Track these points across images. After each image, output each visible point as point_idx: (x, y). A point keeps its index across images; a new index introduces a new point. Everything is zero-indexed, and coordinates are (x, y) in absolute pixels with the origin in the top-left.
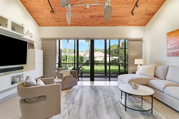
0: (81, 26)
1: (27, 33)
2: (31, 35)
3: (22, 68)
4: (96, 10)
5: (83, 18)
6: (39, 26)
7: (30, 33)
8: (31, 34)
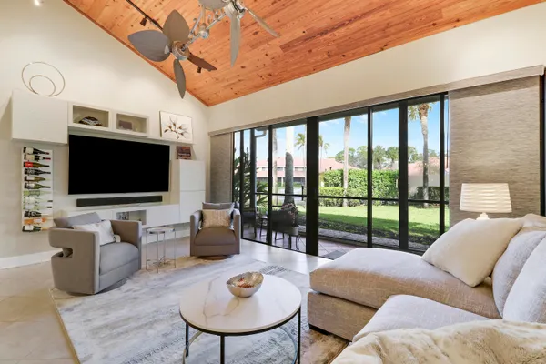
0: (281, 82)
1: (170, 128)
2: (180, 131)
3: (159, 199)
4: (283, 25)
5: (268, 58)
6: (208, 105)
7: (178, 126)
8: (180, 128)
